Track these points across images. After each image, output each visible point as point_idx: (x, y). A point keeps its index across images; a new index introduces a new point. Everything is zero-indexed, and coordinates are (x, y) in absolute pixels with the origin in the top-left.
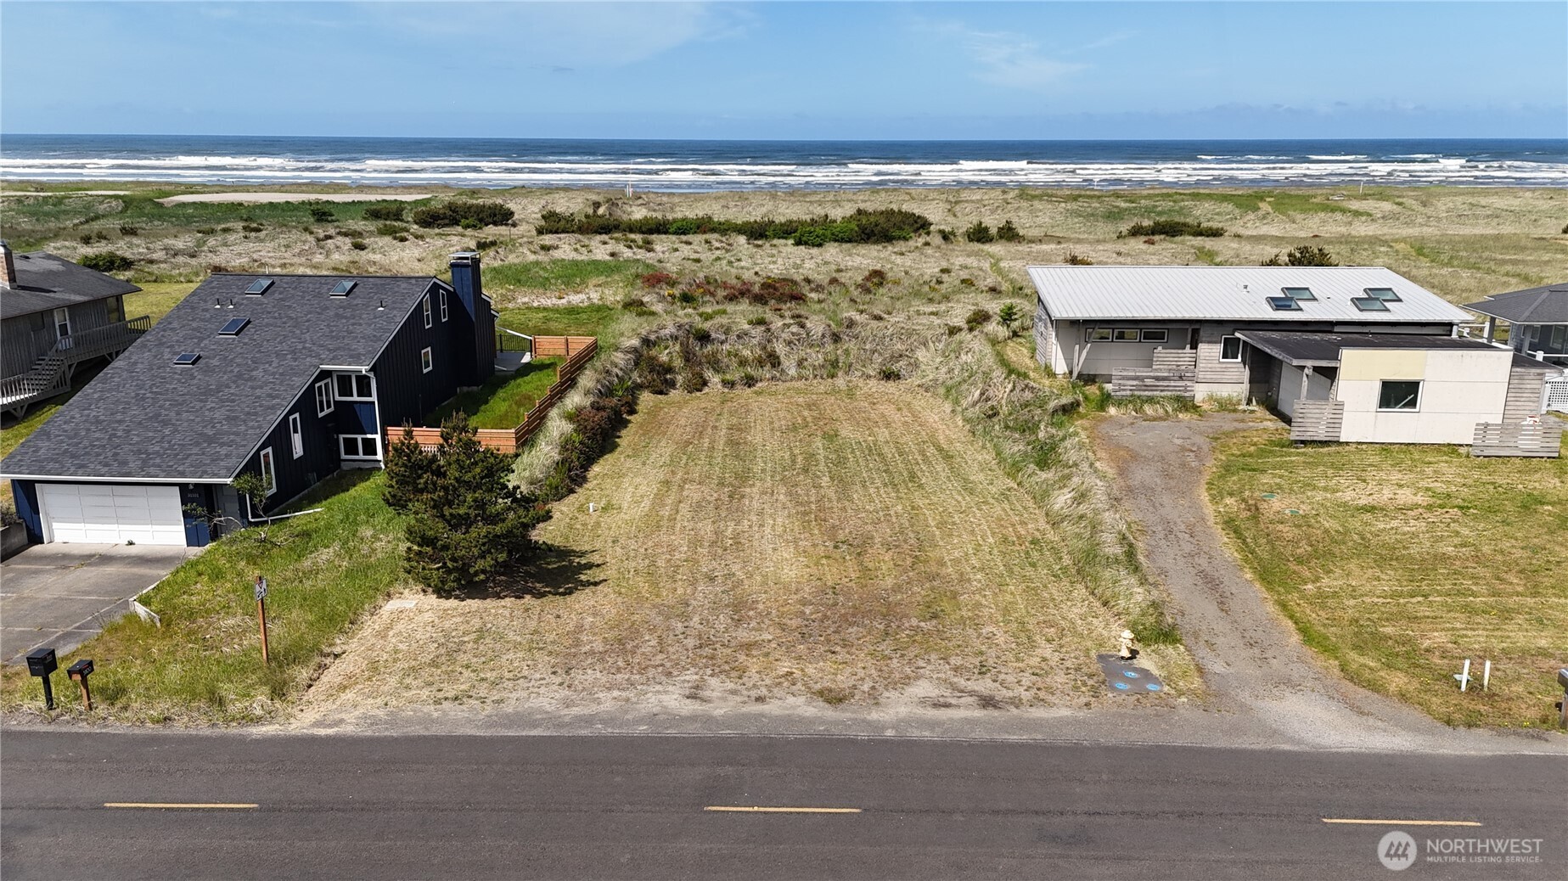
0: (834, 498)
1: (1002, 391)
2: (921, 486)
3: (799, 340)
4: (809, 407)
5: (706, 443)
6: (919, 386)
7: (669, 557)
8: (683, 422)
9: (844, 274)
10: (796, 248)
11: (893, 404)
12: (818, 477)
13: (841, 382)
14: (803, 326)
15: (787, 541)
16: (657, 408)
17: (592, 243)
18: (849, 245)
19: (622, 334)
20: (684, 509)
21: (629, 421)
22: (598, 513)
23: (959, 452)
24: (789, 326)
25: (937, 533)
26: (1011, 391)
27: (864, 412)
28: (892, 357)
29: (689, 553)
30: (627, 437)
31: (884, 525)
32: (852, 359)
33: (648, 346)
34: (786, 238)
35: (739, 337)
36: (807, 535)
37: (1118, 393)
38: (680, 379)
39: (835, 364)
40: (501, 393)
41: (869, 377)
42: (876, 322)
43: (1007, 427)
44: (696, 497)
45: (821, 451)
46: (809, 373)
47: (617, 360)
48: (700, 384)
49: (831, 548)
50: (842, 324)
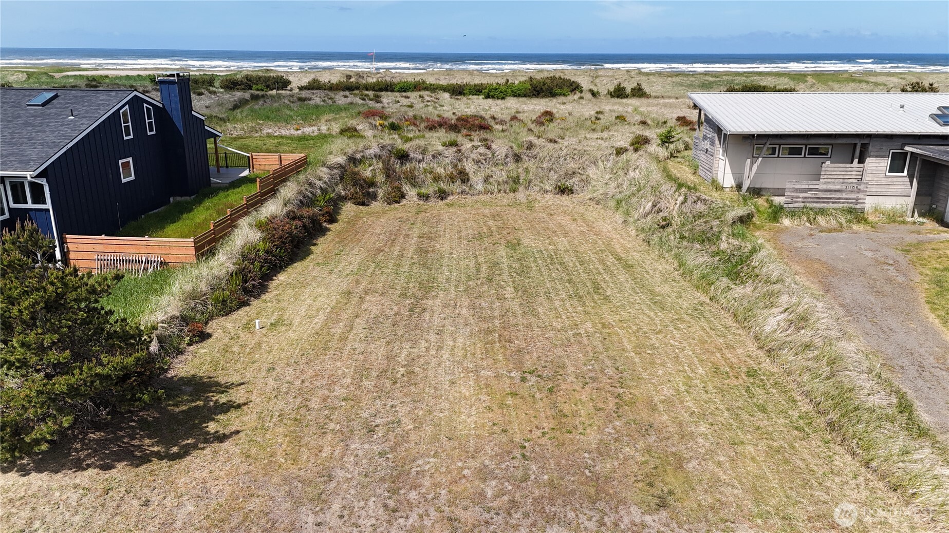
0: (519, 312)
1: (673, 204)
2: (606, 298)
3: (485, 160)
4: (494, 217)
5: (396, 250)
6: (590, 199)
7: (326, 393)
8: (378, 231)
9: (521, 115)
10: (485, 100)
11: (569, 215)
12: (502, 287)
13: (521, 195)
14: (489, 148)
15: (467, 370)
16: (357, 217)
17: (337, 97)
18: (524, 99)
19: (331, 153)
20: (360, 323)
21: (328, 230)
22: (264, 331)
23: (637, 261)
24: (477, 147)
25: (637, 360)
26: (683, 203)
27: (544, 222)
28: (566, 174)
29: (352, 388)
30: (322, 246)
31: (575, 347)
32: (531, 176)
33: (355, 163)
34: (478, 95)
35: (434, 156)
36: (490, 361)
37: (790, 205)
38: (381, 193)
39: (516, 180)
40: (207, 203)
41: (546, 191)
42: (552, 144)
43: (683, 237)
44: (375, 310)
45: (505, 260)
46: (494, 188)
47: (321, 174)
48: (398, 197)
49: (518, 381)
50: (523, 146)
